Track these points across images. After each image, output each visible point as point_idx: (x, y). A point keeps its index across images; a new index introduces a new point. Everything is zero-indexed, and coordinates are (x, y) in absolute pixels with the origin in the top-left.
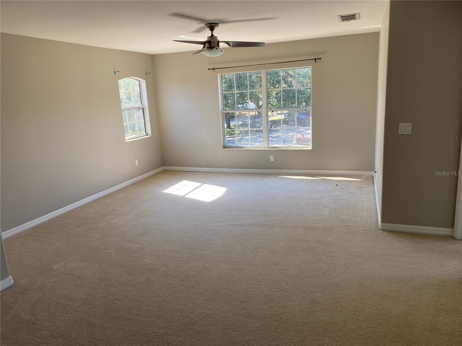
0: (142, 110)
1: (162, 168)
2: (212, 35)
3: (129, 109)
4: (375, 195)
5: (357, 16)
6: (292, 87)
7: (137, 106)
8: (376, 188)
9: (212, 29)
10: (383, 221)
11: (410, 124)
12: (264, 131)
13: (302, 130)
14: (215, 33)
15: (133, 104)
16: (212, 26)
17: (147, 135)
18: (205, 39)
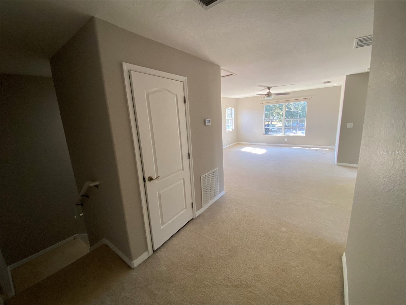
0: (231, 120)
1: (237, 143)
2: (269, 92)
3: (228, 120)
4: (335, 155)
5: (331, 82)
6: (291, 110)
7: (230, 118)
8: (335, 152)
9: (269, 89)
10: (338, 161)
11: (352, 124)
12: (283, 128)
13: (294, 132)
14: (270, 91)
15: (229, 118)
16: (269, 88)
17: (233, 129)
18: (266, 93)
